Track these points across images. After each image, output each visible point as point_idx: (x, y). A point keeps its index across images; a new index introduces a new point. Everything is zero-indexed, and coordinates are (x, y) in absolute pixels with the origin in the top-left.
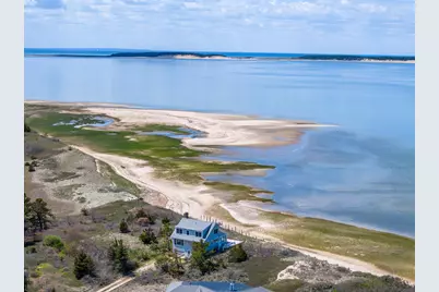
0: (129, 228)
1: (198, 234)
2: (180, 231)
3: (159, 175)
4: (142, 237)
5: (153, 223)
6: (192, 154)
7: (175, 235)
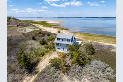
0: (36, 38)
1: (68, 40)
2: (58, 39)
3: (44, 27)
4: (40, 42)
5: (44, 36)
6: (49, 24)
7: (56, 41)
